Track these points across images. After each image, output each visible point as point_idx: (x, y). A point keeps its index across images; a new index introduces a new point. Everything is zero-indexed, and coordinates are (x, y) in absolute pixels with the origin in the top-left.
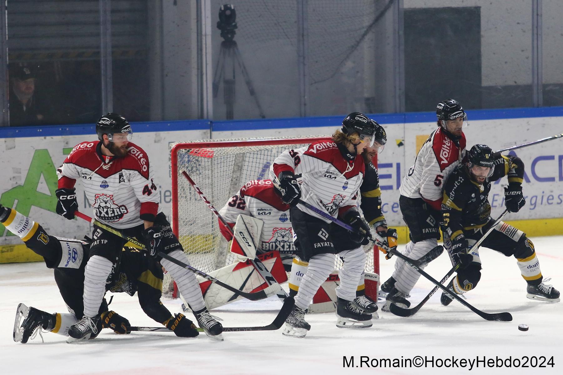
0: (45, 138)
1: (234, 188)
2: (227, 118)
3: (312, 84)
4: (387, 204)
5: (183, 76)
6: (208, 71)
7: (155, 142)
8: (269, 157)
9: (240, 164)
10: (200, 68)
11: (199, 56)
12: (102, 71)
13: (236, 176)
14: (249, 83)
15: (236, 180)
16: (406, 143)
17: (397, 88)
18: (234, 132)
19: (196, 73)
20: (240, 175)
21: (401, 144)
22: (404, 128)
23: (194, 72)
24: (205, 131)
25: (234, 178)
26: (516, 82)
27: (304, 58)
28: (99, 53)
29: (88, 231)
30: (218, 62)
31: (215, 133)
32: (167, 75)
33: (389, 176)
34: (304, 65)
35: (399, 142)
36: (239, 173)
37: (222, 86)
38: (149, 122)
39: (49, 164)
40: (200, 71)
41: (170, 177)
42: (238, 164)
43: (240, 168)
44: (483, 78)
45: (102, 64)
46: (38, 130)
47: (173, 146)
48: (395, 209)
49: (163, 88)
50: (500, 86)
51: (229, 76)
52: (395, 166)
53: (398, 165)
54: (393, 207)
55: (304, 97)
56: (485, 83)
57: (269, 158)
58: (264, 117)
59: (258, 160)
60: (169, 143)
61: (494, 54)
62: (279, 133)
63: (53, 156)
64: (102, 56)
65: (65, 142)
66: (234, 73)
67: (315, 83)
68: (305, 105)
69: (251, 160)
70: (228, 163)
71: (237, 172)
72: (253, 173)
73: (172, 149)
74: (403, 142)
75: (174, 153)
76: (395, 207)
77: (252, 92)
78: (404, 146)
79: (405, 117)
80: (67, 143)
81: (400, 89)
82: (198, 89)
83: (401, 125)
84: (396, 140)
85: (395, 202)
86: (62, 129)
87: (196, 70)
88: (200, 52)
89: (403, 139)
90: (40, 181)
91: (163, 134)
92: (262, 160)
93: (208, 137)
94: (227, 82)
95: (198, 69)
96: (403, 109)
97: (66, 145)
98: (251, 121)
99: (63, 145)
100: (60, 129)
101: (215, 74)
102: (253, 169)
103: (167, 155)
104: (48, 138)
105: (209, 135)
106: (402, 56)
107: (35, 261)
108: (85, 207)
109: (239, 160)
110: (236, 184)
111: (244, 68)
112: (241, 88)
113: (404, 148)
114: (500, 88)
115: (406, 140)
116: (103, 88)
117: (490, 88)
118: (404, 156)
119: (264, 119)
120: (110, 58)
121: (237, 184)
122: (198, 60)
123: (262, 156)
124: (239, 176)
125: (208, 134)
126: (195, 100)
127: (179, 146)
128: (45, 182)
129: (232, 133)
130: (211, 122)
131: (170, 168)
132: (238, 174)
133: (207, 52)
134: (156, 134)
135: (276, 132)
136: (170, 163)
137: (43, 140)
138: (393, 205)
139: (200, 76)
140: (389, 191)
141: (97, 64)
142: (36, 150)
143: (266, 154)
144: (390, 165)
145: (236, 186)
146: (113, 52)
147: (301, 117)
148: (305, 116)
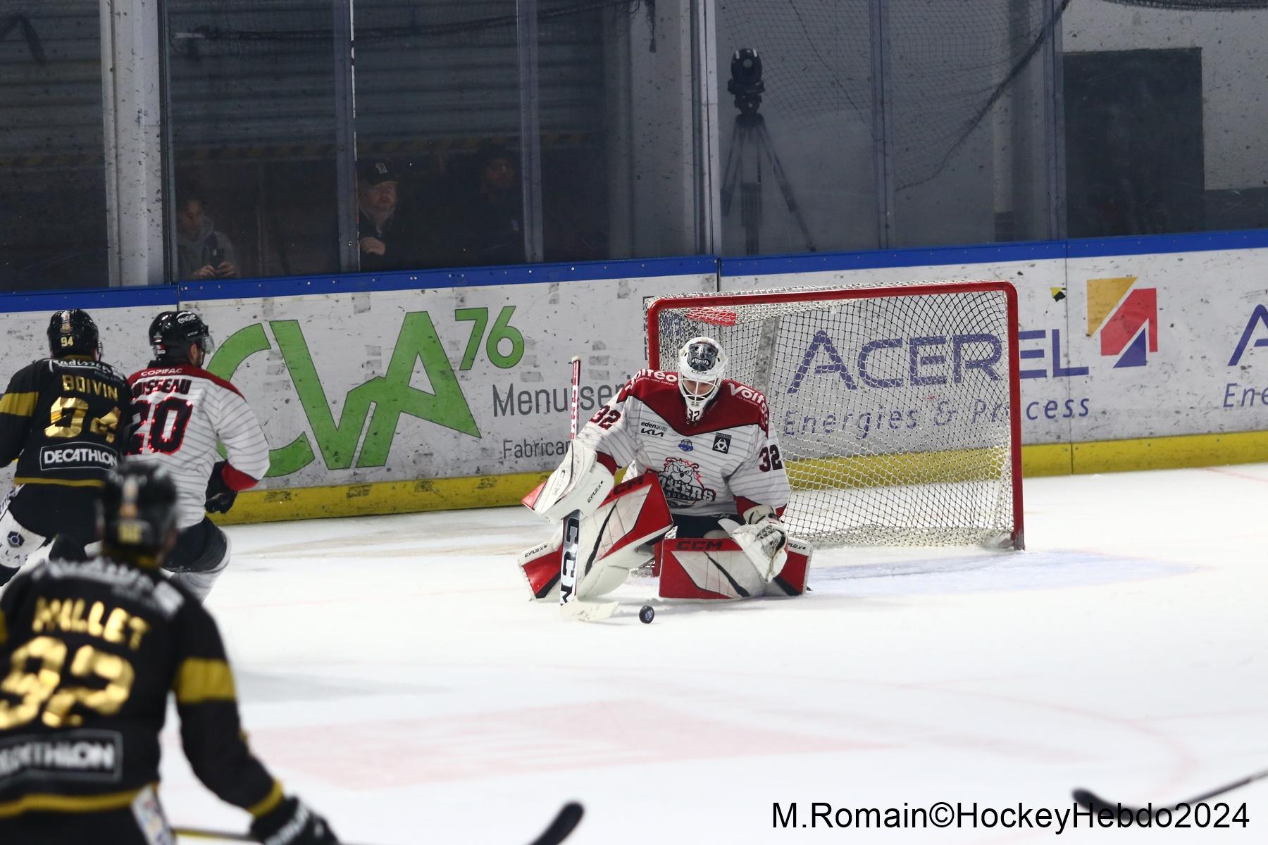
0: (423, 292)
1: (760, 377)
2: (748, 252)
3: (898, 190)
4: (1038, 404)
5: (668, 178)
6: (712, 171)
7: (619, 297)
8: (825, 323)
9: (771, 335)
10: (697, 163)
11: (697, 141)
13: (765, 357)
14: (785, 189)
15: (765, 363)
16: (1071, 294)
17: (1053, 195)
18: (760, 277)
19: (692, 173)
20: (772, 354)
21: (1059, 296)
22: (1066, 266)
23: (688, 170)
24: (707, 275)
25: (761, 360)
27: (884, 143)
28: (517, 139)
30: (731, 153)
31: (724, 280)
32: (639, 177)
33: (1039, 354)
34: (885, 155)
35: (1056, 293)
36: (769, 351)
37: (737, 194)
38: (607, 261)
40: (697, 168)
41: (646, 359)
42: (768, 335)
43: (771, 342)
44: (1207, 175)
45: (524, 159)
46: (411, 278)
47: (651, 303)
48: (1052, 414)
49: (632, 200)
50: (1238, 189)
51: (750, 177)
52: (1049, 335)
53: (1056, 334)
54: (1047, 409)
55: (886, 212)
56: (1212, 183)
57: (824, 326)
58: (813, 250)
59: (806, 328)
60: (644, 298)
61: (1226, 131)
62: (842, 277)
63: (437, 323)
64: (523, 144)
65: (459, 299)
66: (759, 171)
67: (904, 187)
68: (887, 227)
69: (793, 327)
70: (751, 331)
71: (766, 348)
72: (796, 352)
73: (649, 307)
74: (1064, 292)
75: (652, 317)
76: (1053, 410)
77: (792, 206)
78: (1067, 300)
79: (1067, 247)
80: (462, 301)
81: (1057, 198)
83: (1061, 262)
84: (1051, 288)
85: (1052, 400)
86: (453, 275)
87: (692, 167)
88: (697, 134)
89: (1064, 287)
91: (632, 282)
92: (812, 329)
93: (713, 287)
94: (745, 187)
95: (695, 165)
96: (1065, 232)
97: (461, 303)
98: (791, 257)
99: (454, 304)
100: (450, 276)
101: (725, 174)
102: (797, 344)
103: (641, 319)
104: (429, 291)
105: (716, 282)
106: (1062, 138)
107: (407, 511)
108: (496, 414)
109: (769, 327)
110: (764, 372)
111: (778, 162)
112: (772, 197)
113: (1067, 303)
114: (1237, 192)
115: (1070, 288)
117: (1221, 192)
118: (1066, 317)
119: (813, 253)
120: (536, 148)
121: (767, 372)
122: (694, 149)
123: (813, 321)
124: (769, 356)
125: (713, 281)
126: (689, 221)
127: (662, 304)
129: (756, 279)
130: (719, 260)
131: (646, 343)
132: (768, 353)
133: (710, 135)
134: (620, 284)
135: (835, 276)
136: (645, 334)
137: (419, 295)
138: (1049, 405)
139: (698, 179)
140: (1040, 381)
142: (407, 313)
143: (819, 317)
144: (1040, 334)
145: (764, 374)
146: (542, 138)
147: (880, 248)
148: (887, 248)
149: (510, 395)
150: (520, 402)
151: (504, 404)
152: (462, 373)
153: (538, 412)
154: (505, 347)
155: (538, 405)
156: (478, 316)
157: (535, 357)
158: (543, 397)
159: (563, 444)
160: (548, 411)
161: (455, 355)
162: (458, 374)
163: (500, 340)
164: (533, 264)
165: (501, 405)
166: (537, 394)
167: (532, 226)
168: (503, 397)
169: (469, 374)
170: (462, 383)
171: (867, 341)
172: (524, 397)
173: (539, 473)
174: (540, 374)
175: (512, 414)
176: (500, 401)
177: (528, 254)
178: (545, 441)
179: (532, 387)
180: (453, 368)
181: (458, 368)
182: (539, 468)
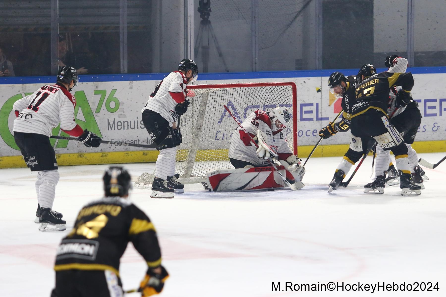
0: (82, 83)
2: (204, 72)
3: (260, 50)
4: (310, 130)
5: (174, 43)
6: (191, 41)
8: (231, 98)
10: (186, 38)
11: (186, 30)
12: (121, 39)
14: (218, 48)
16: (323, 90)
17: (317, 53)
19: (184, 42)
21: (319, 91)
22: (322, 80)
23: (182, 40)
26: (396, 50)
27: (255, 33)
28: (118, 27)
29: (110, 146)
30: (198, 34)
32: (164, 43)
33: (311, 112)
34: (255, 37)
35: (318, 90)
37: (200, 50)
38: (151, 74)
39: (85, 100)
40: (186, 40)
44: (374, 47)
45: (121, 35)
48: (315, 134)
49: (161, 51)
50: (386, 53)
51: (205, 43)
52: (315, 105)
53: (317, 105)
54: (313, 133)
55: (255, 58)
56: (376, 51)
58: (228, 71)
61: (382, 31)
62: (238, 81)
63: (87, 95)
64: (121, 29)
65: (96, 86)
66: (209, 42)
67: (262, 49)
68: (256, 63)
74: (320, 89)
76: (315, 133)
77: (221, 55)
78: (322, 92)
79: (322, 73)
80: (97, 87)
81: (319, 54)
82: (184, 52)
83: (320, 78)
84: (316, 88)
85: (315, 129)
86: (94, 78)
87: (184, 39)
88: (186, 27)
89: (321, 87)
90: (79, 112)
94: (203, 47)
95: (185, 39)
96: (321, 67)
97: (96, 88)
98: (220, 74)
99: (94, 88)
100: (92, 78)
101: (196, 42)
104: (84, 83)
106: (321, 32)
107: (74, 165)
108: (108, 130)
111: (215, 38)
112: (213, 51)
113: (321, 93)
114: (386, 54)
115: (322, 88)
116: (121, 50)
117: (379, 54)
118: (321, 98)
119: (228, 73)
120: (126, 31)
122: (184, 33)
128: (82, 113)
129: (207, 82)
133: (191, 28)
134: (156, 82)
135: (236, 81)
137: (81, 84)
138: (314, 131)
139: (186, 44)
140: (311, 122)
141: (118, 34)
142: (76, 91)
144: (312, 105)
146: (128, 27)
147: (253, 71)
148: (255, 71)
149: (114, 123)
150: (118, 125)
151: (111, 126)
152: (96, 114)
153: (124, 129)
154: (112, 105)
155: (124, 127)
156: (103, 93)
157: (123, 108)
158: (126, 123)
159: (133, 141)
160: (128, 128)
161: (94, 107)
162: (95, 114)
163: (110, 102)
164: (123, 74)
165: (110, 126)
166: (124, 122)
167: (123, 59)
168: (111, 123)
169: (99, 114)
170: (96, 118)
171: (246, 106)
172: (119, 124)
173: (124, 152)
174: (125, 115)
175: (115, 129)
176: (110, 125)
177: (122, 70)
178: (126, 140)
179: (122, 120)
180: (93, 112)
181: (95, 112)
182: (124, 150)
